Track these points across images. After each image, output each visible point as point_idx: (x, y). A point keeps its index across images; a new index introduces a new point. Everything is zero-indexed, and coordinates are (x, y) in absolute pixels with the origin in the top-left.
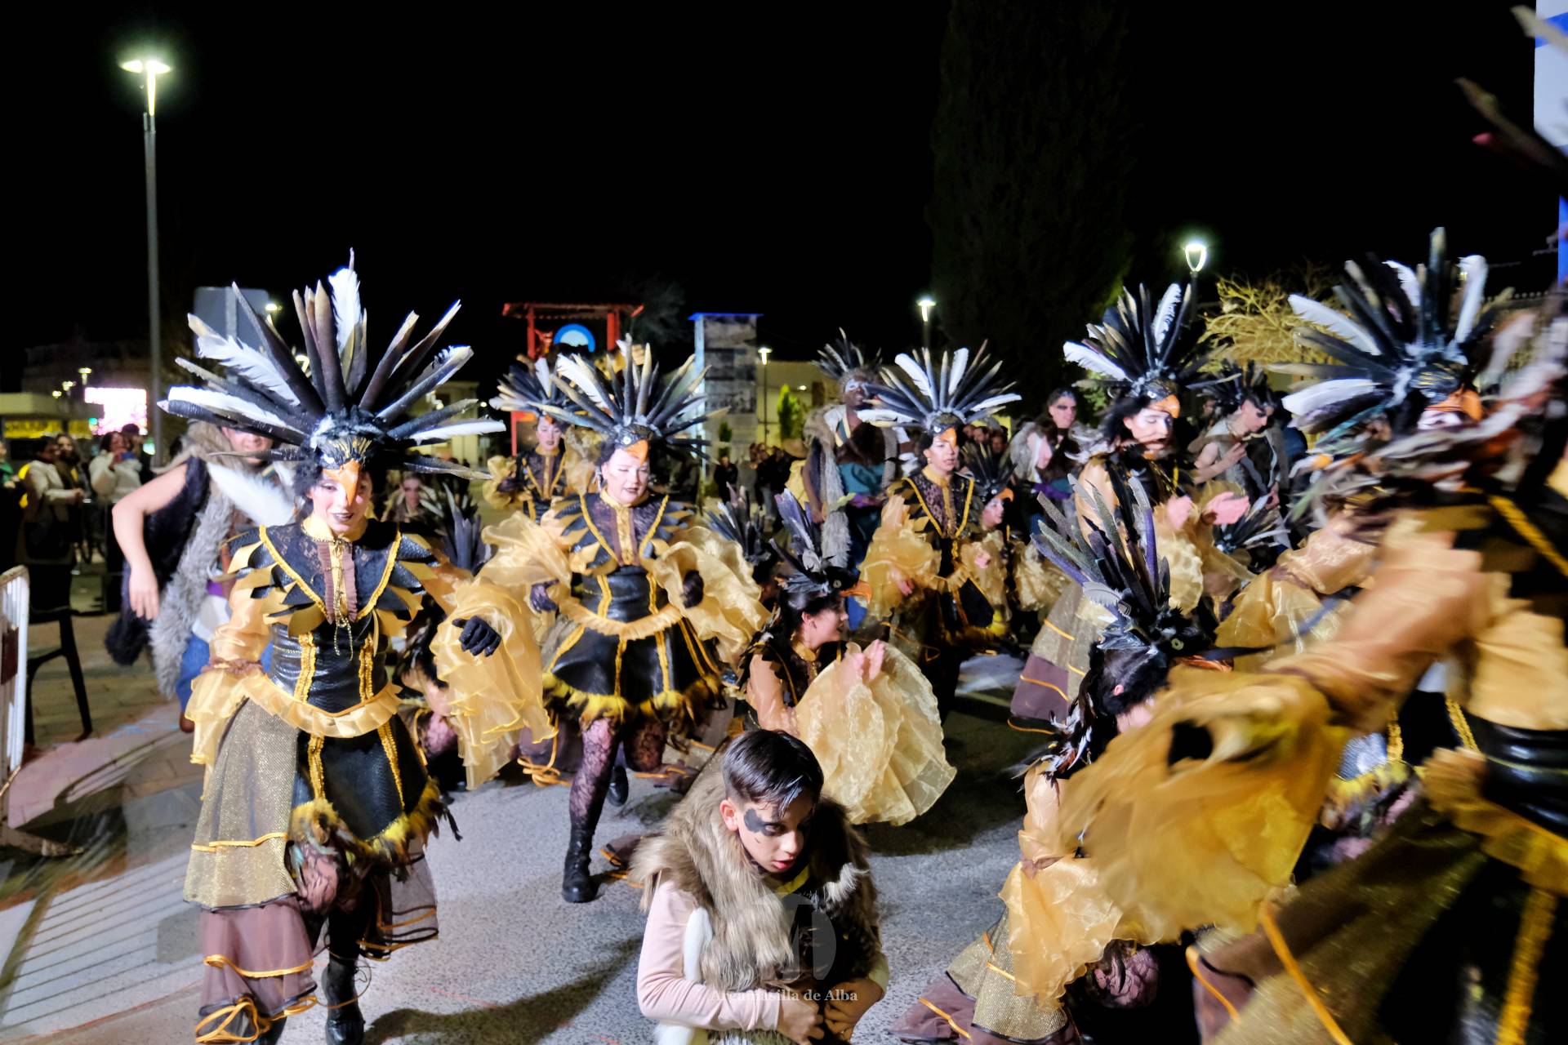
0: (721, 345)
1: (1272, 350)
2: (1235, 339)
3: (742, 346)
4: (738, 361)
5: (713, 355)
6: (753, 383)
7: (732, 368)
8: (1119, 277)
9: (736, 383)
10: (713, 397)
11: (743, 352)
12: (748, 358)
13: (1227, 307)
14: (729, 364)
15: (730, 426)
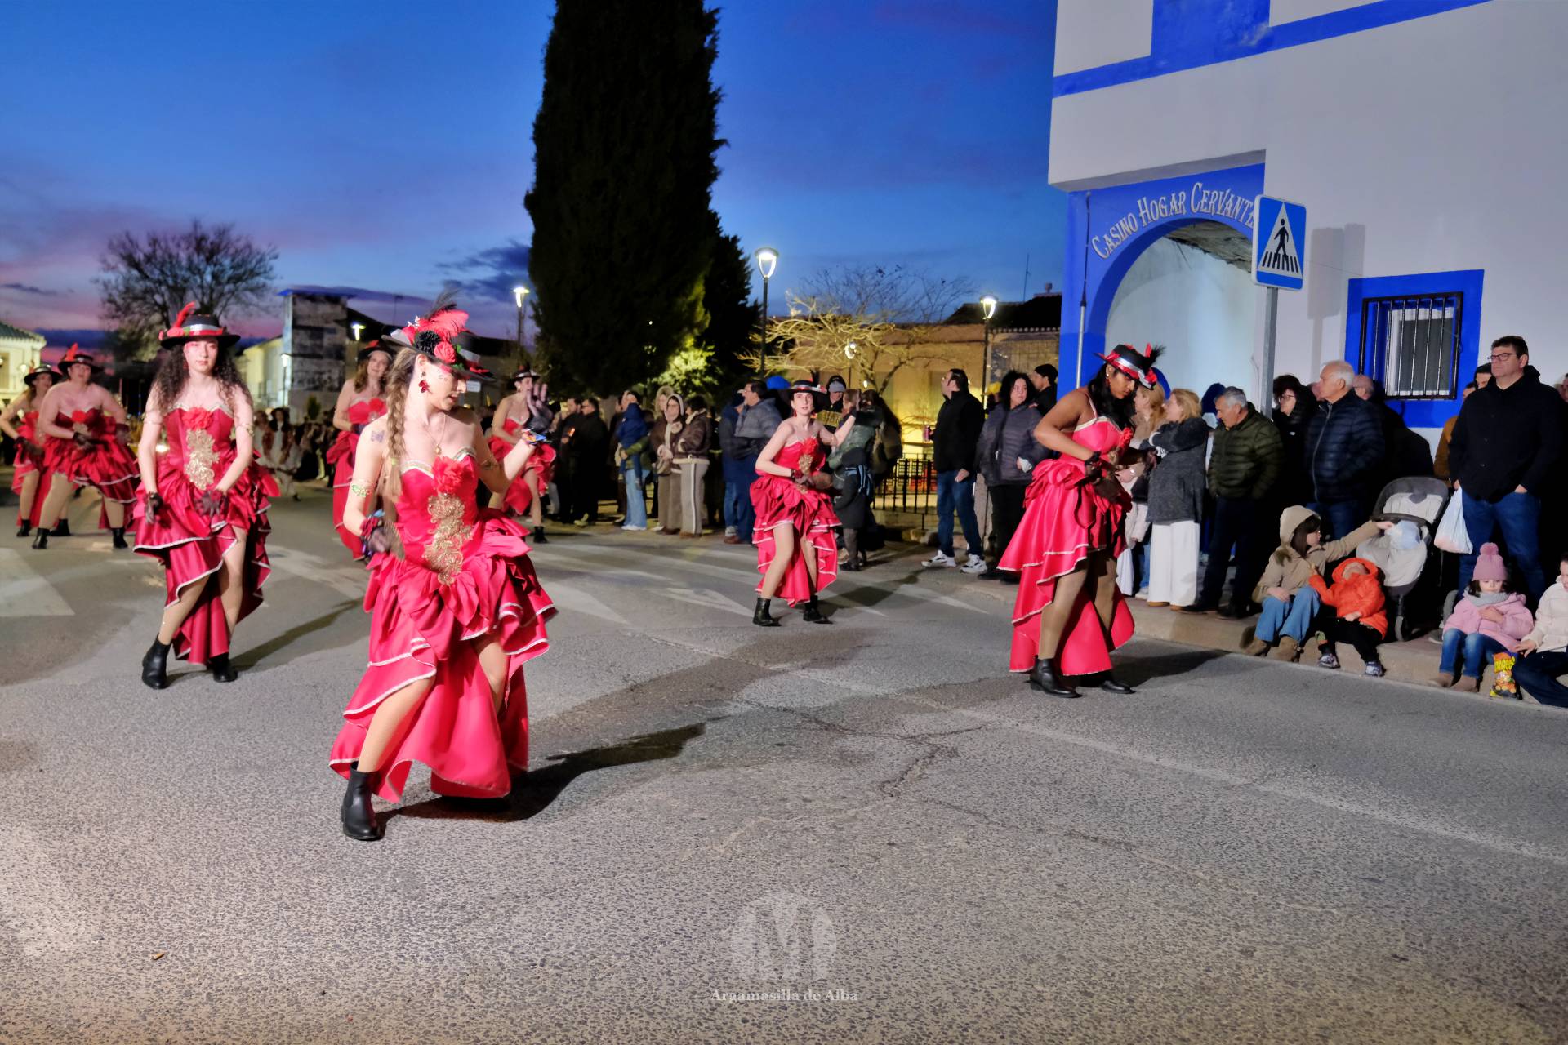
0: (311, 323)
1: (827, 352)
2: (797, 342)
3: (332, 325)
4: (327, 340)
5: (302, 332)
6: (342, 363)
7: (321, 346)
8: (701, 276)
9: (326, 360)
10: (300, 374)
11: (333, 331)
12: (340, 338)
13: (793, 313)
14: (318, 342)
15: (318, 401)
